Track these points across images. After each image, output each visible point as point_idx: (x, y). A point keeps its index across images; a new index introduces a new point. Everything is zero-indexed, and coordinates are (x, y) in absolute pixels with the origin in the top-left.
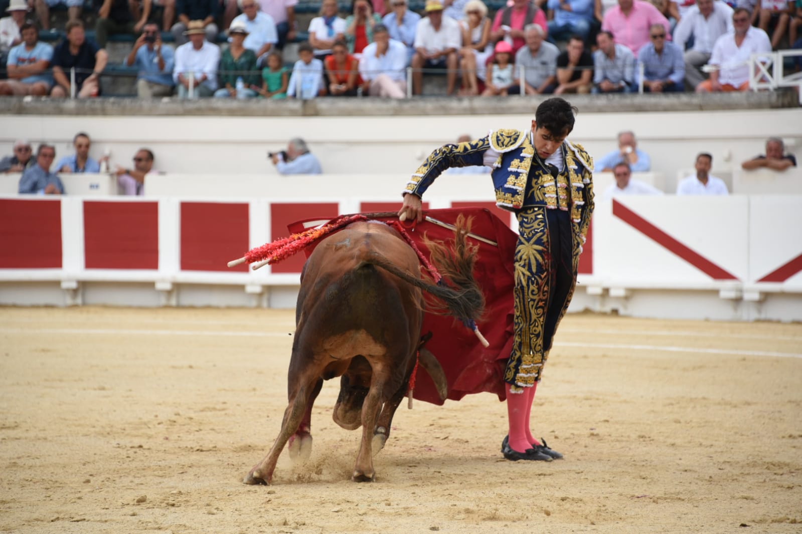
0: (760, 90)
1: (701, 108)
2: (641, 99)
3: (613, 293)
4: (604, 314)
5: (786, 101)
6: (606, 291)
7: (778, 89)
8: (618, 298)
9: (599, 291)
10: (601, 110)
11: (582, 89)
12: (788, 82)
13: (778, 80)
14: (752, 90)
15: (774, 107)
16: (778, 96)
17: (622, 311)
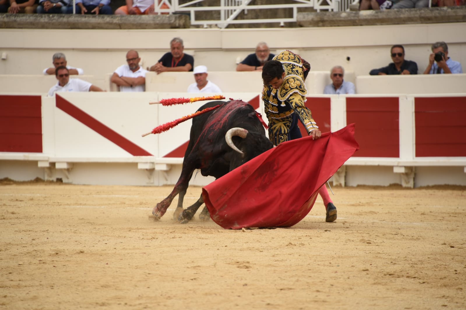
0: (162, 13)
1: (120, 26)
2: (74, 18)
3: (58, 166)
4: (51, 182)
5: (182, 22)
6: (53, 164)
7: (175, 13)
8: (61, 170)
9: (47, 165)
10: (44, 26)
11: (28, 8)
12: (182, 8)
13: (176, 7)
14: (157, 13)
15: (174, 27)
16: (176, 18)
17: (65, 180)
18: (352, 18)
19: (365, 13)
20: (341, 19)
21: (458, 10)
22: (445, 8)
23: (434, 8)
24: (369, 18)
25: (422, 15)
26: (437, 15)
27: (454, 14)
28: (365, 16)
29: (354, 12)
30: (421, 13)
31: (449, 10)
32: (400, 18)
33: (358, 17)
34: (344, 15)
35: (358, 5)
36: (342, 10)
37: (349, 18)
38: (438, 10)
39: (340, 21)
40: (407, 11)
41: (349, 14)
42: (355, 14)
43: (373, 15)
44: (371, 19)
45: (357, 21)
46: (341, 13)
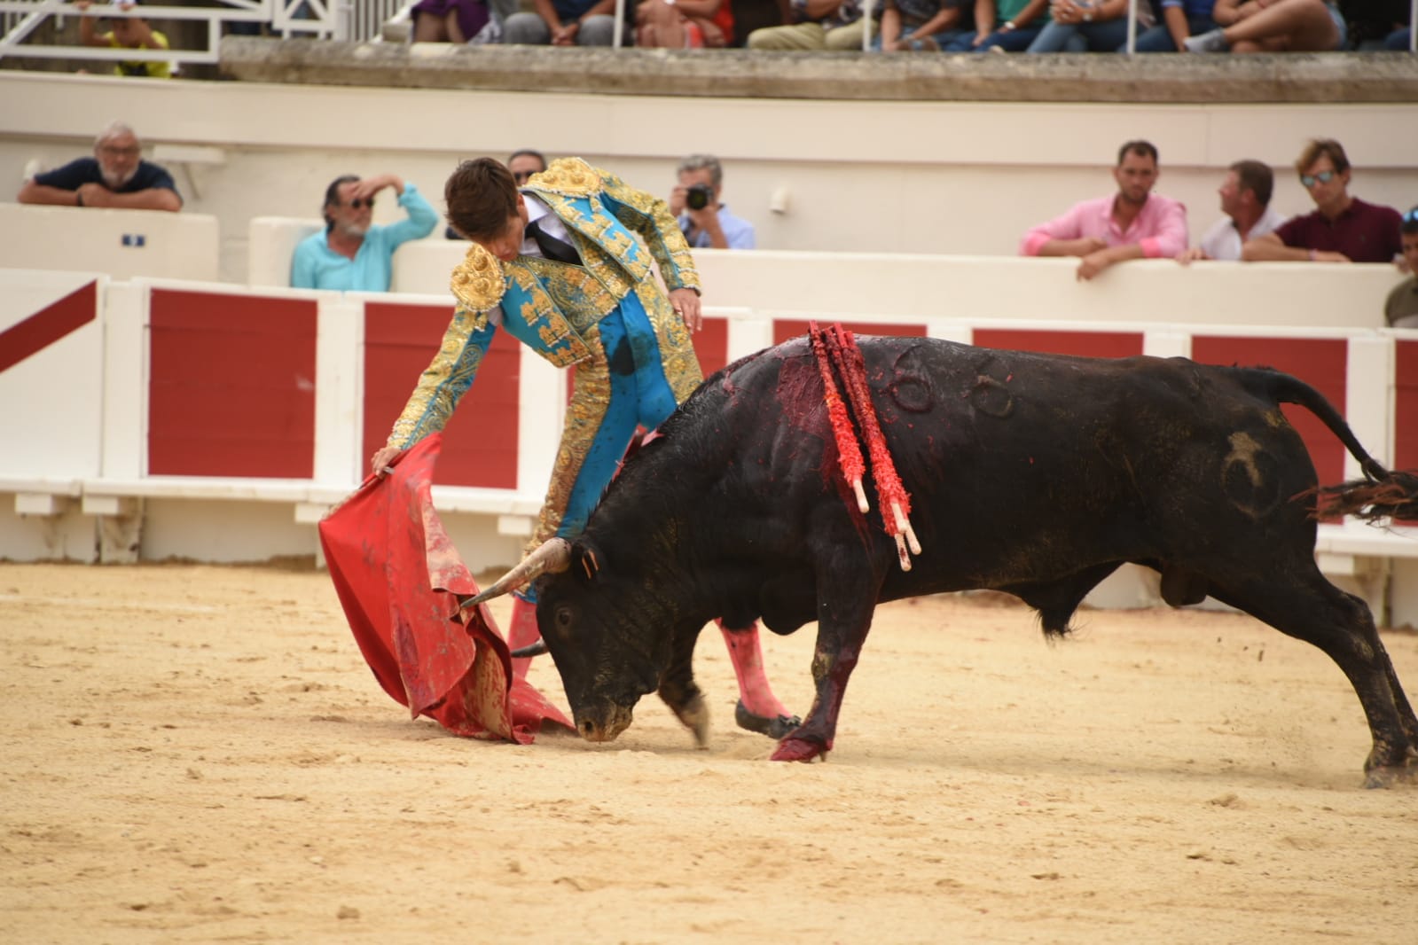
18: (389, 64)
19: (428, 52)
20: (356, 64)
21: (697, 62)
22: (660, 53)
23: (627, 50)
24: (441, 66)
25: (595, 70)
26: (638, 71)
27: (686, 73)
28: (429, 60)
29: (395, 46)
30: (592, 64)
31: (672, 59)
32: (531, 74)
33: (407, 60)
34: (363, 52)
35: (410, 24)
36: (357, 37)
37: (380, 64)
38: (639, 56)
39: (354, 69)
40: (552, 53)
41: (379, 53)
42: (399, 51)
43: (452, 60)
44: (445, 72)
45: (404, 74)
46: (356, 47)
